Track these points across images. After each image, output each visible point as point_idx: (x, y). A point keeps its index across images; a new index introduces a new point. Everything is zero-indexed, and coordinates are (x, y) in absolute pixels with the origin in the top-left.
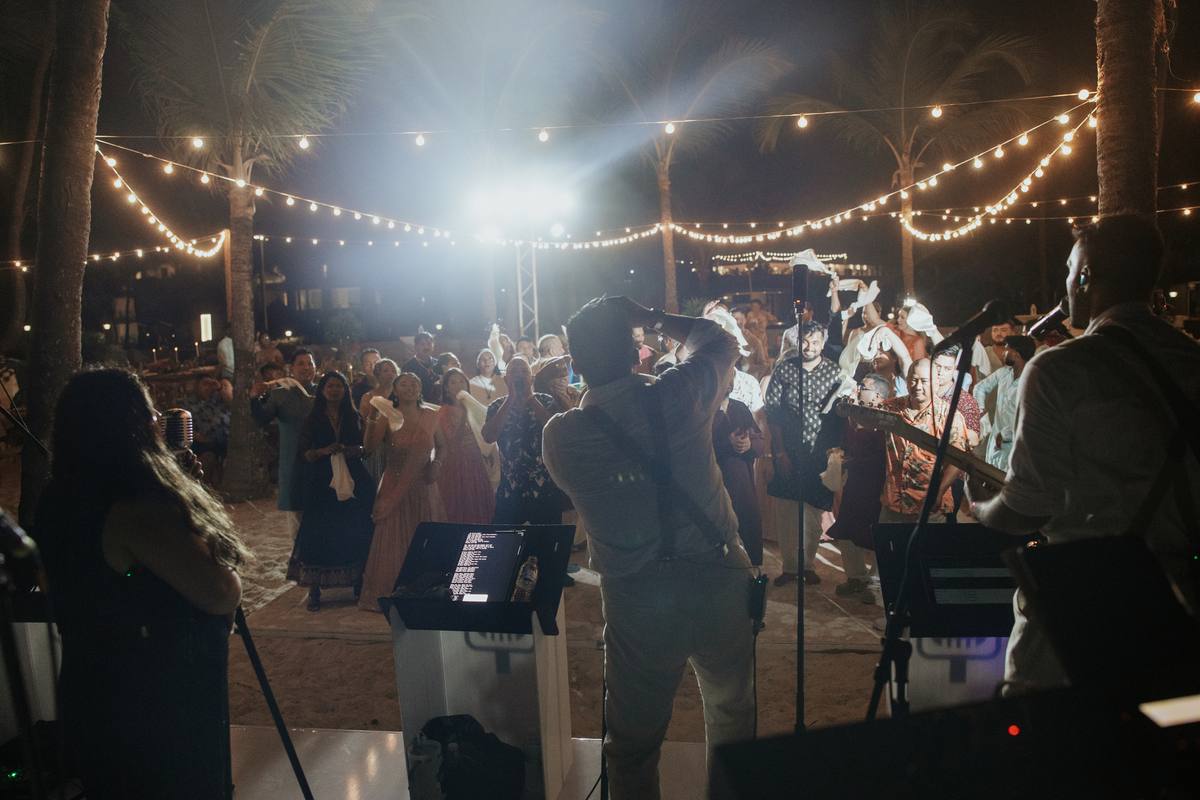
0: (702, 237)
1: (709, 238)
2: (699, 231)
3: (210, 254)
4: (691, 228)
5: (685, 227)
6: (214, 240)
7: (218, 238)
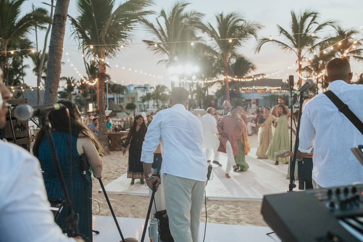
0: (237, 80)
1: (240, 80)
2: (237, 78)
3: (93, 84)
4: (234, 77)
5: (232, 77)
6: (94, 81)
7: (95, 80)
